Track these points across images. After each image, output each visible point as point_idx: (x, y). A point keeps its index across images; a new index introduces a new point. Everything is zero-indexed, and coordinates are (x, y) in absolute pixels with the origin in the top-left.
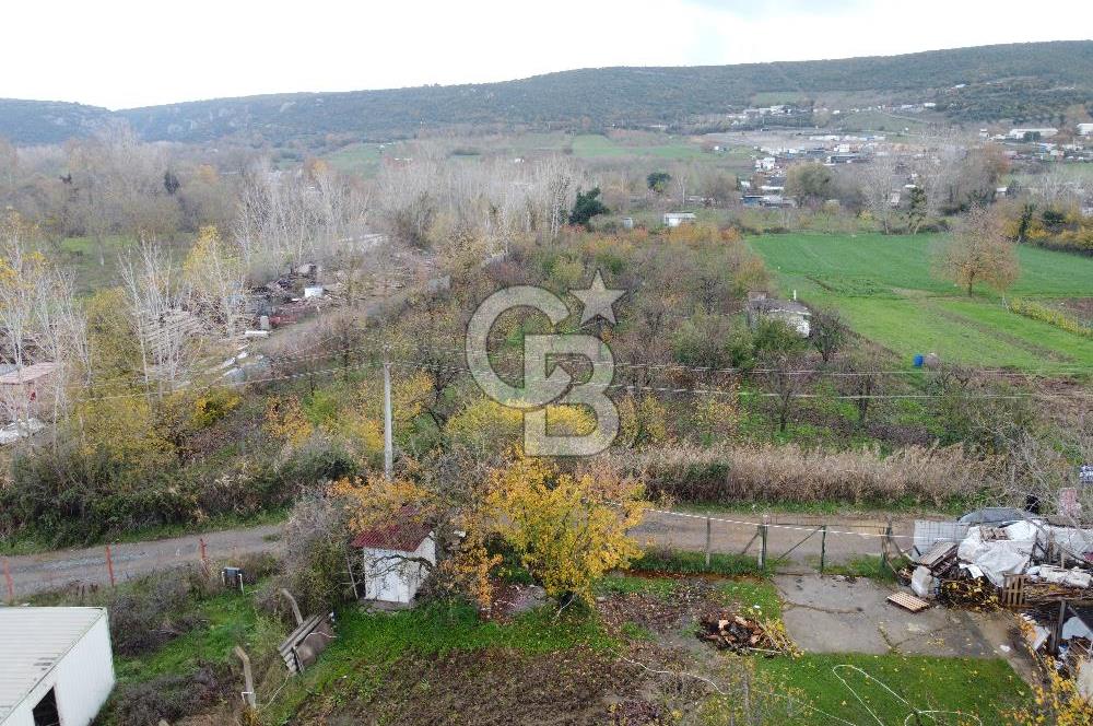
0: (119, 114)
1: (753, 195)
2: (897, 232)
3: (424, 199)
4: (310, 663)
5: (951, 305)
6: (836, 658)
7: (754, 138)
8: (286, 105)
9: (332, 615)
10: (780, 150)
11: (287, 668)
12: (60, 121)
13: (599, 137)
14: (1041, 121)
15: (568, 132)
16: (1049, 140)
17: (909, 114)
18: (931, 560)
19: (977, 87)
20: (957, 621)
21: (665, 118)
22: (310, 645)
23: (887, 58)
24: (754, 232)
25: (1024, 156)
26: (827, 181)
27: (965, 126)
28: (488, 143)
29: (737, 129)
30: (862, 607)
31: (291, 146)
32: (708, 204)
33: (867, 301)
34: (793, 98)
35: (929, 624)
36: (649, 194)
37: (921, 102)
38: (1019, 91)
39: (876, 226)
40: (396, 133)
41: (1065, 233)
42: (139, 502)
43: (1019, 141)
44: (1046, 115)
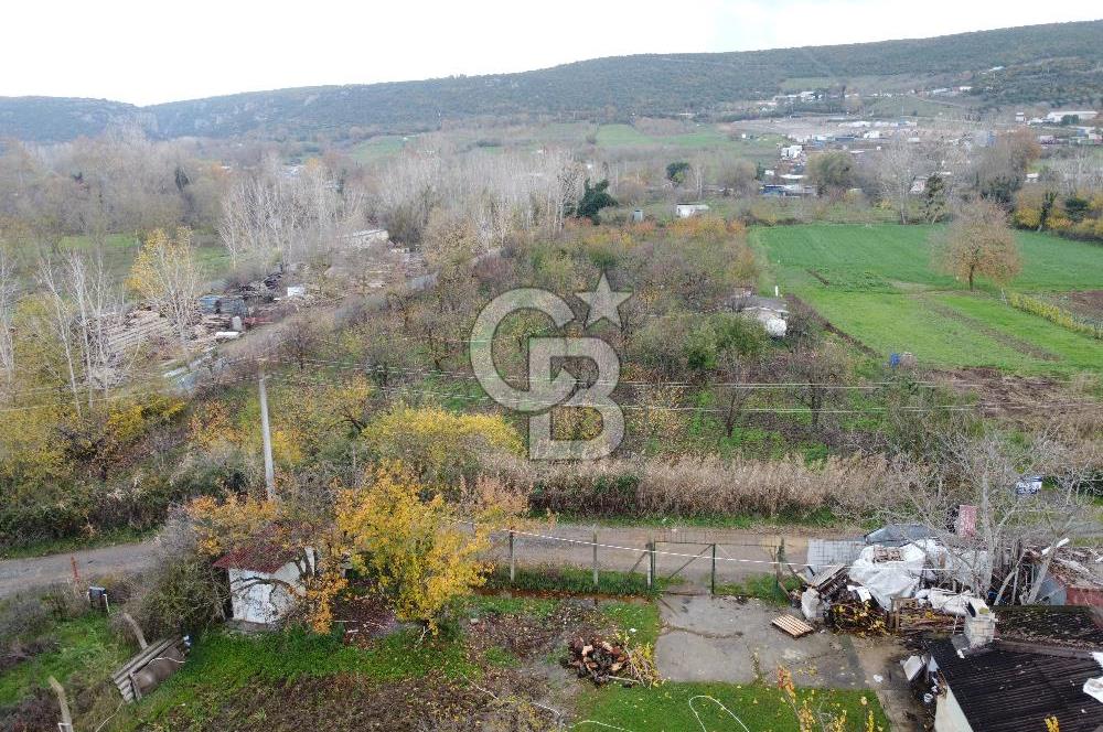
0: (147, 110)
1: (775, 185)
2: (915, 222)
3: (425, 194)
4: (147, 690)
5: (947, 300)
6: (695, 688)
7: (780, 125)
8: (311, 98)
9: (187, 638)
10: (808, 137)
11: (122, 696)
12: (88, 118)
13: (622, 126)
14: (1080, 103)
15: (594, 122)
16: (1087, 123)
17: (945, 98)
18: (819, 581)
19: (1015, 69)
20: (837, 647)
21: (692, 106)
22: (152, 671)
23: (921, 41)
24: (766, 224)
25: (1061, 140)
26: (847, 169)
27: (1001, 109)
28: (511, 135)
29: (766, 116)
30: (743, 631)
31: (315, 139)
32: (726, 194)
33: (863, 296)
34: (825, 83)
35: (807, 651)
36: (667, 185)
37: (957, 85)
38: (1058, 72)
39: (892, 215)
40: (419, 125)
41: (1086, 221)
42: (28, 517)
43: (1057, 124)
44: (1085, 98)
